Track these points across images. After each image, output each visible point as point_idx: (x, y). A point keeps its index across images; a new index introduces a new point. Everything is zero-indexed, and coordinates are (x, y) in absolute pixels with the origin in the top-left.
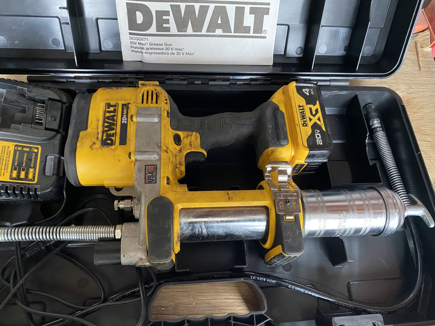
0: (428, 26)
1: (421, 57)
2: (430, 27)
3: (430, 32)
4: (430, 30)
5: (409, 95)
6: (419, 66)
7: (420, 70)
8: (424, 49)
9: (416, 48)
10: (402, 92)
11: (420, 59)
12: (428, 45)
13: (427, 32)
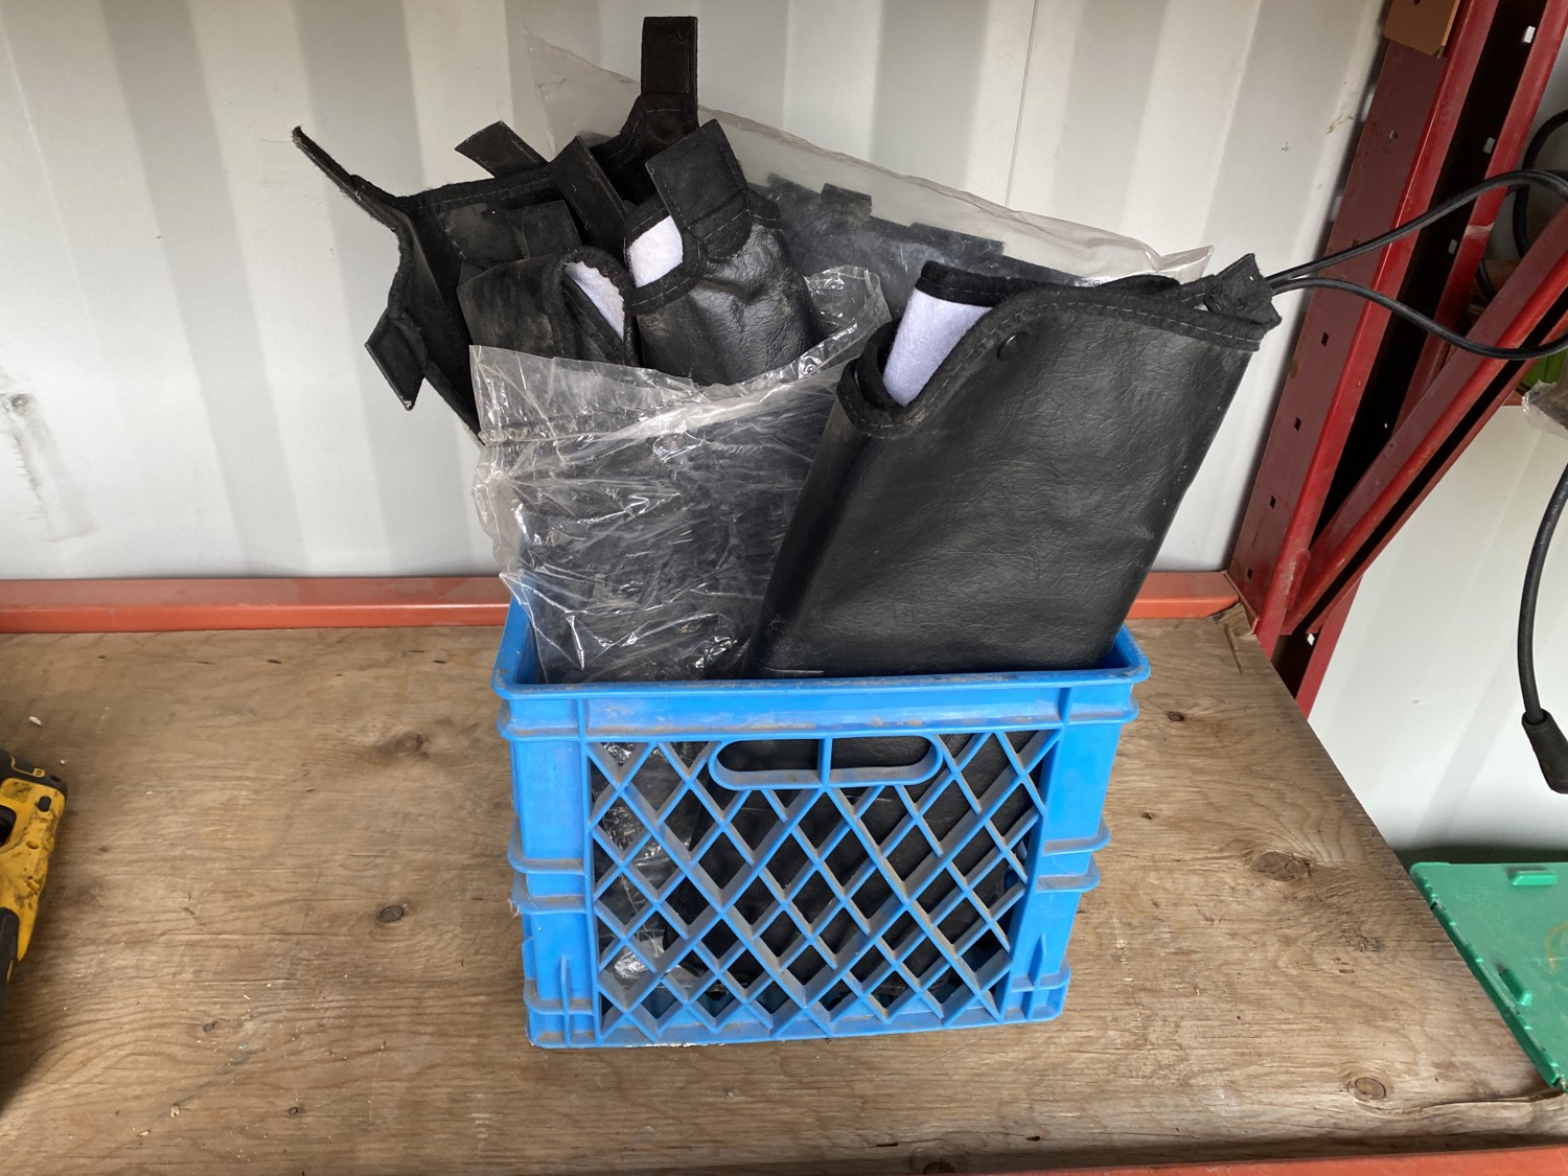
0: (1240, 598)
1: (1239, 651)
2: (1242, 596)
3: (1245, 607)
4: (1243, 603)
5: (1220, 714)
6: (1239, 667)
7: (1241, 672)
8: (1241, 638)
9: (1228, 637)
10: (1206, 709)
11: (1237, 653)
12: (1248, 631)
13: (1239, 608)
